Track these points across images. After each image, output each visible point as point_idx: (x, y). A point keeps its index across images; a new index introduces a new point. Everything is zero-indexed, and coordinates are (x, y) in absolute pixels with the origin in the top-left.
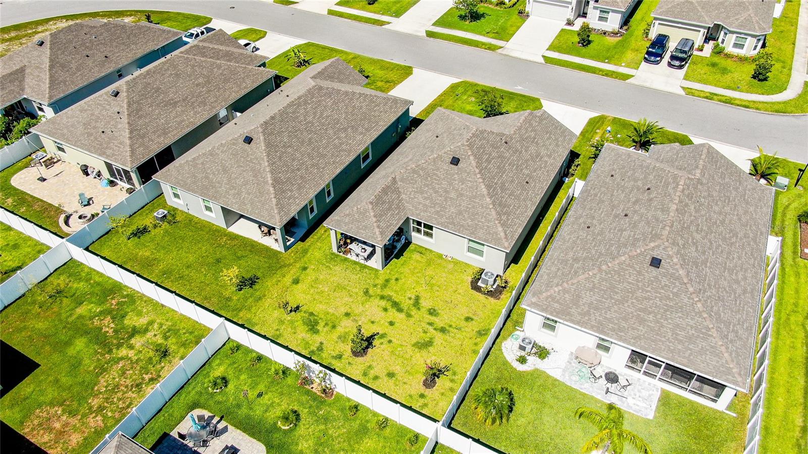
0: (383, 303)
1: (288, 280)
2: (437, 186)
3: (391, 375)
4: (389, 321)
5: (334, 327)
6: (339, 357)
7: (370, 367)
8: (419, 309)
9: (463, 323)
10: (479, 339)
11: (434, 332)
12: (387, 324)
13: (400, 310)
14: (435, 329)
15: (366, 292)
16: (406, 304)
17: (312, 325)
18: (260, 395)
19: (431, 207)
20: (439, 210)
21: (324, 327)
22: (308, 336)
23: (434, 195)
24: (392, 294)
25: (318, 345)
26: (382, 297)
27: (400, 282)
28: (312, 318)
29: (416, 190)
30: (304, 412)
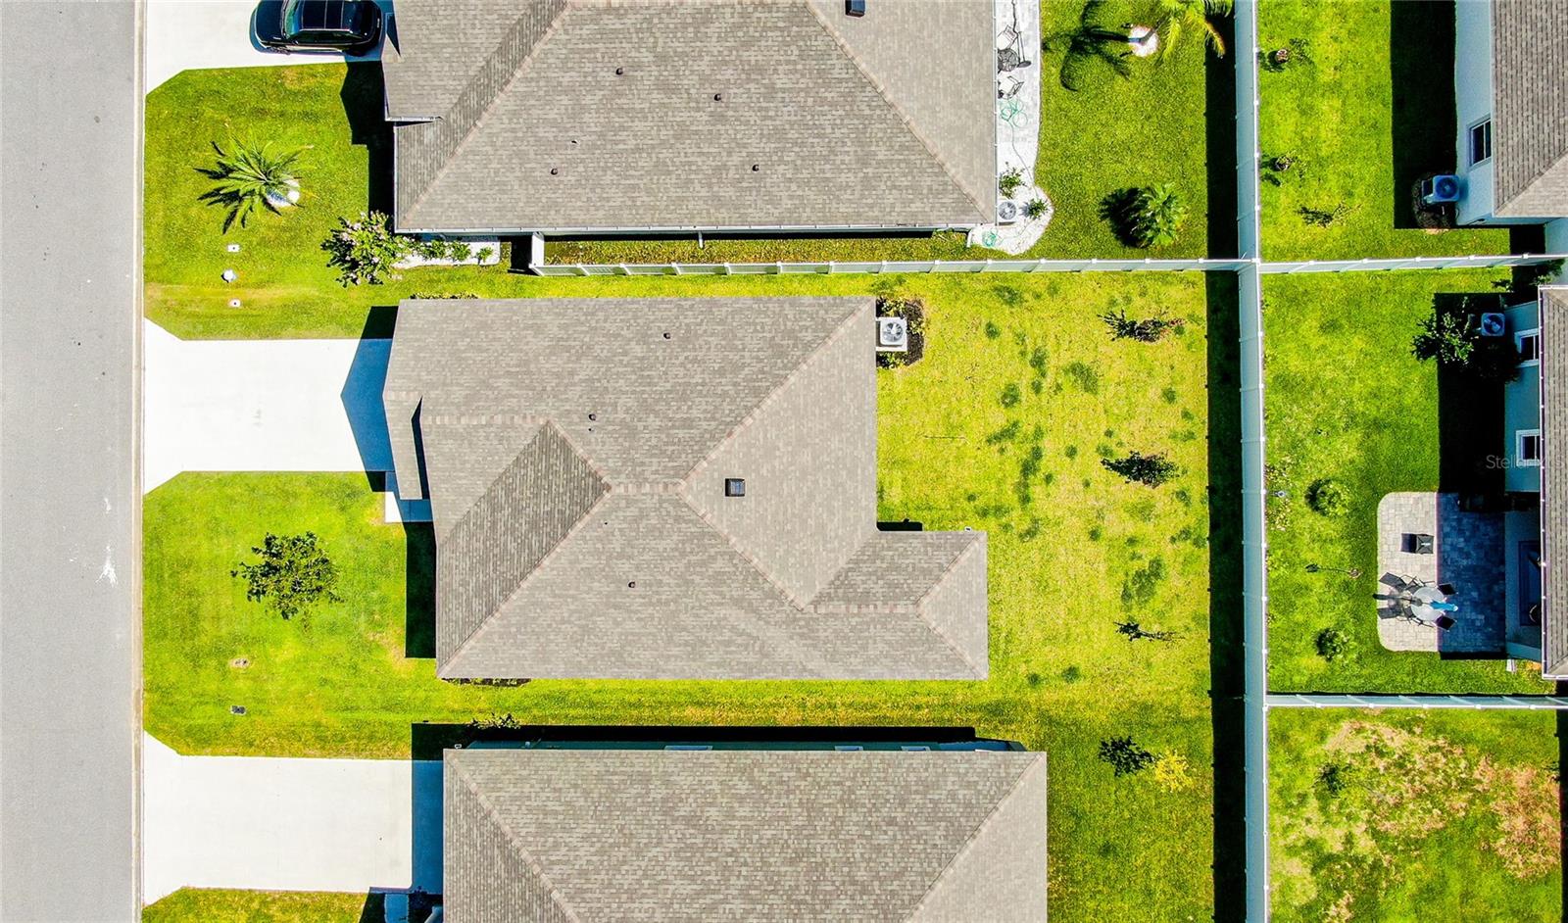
0: (1037, 490)
1: (1078, 690)
2: (799, 501)
3: (1170, 396)
4: (1068, 460)
5: (1132, 541)
6: (1182, 495)
7: (1174, 437)
8: (1015, 425)
9: (1007, 336)
10: (1026, 296)
11: (1049, 374)
12: (1078, 459)
13: (1037, 454)
14: (1043, 375)
15: (1031, 533)
16: (1016, 452)
17: (1147, 579)
18: (1313, 568)
19: (845, 492)
20: (844, 473)
21: (1140, 558)
22: (1171, 570)
23: (818, 499)
24: (1008, 488)
25: (1180, 545)
26: (1025, 499)
27: (973, 488)
28: (1133, 590)
29: (821, 542)
30: (1302, 485)
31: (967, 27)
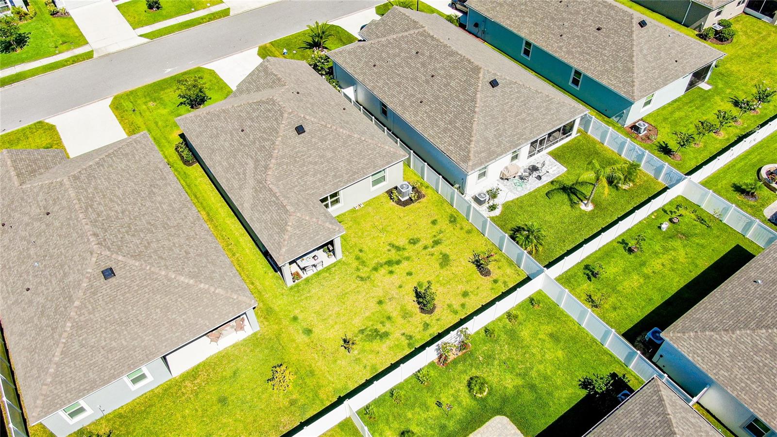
0: (383, 271)
1: (301, 338)
2: (310, 159)
3: (465, 294)
4: (405, 274)
5: (389, 318)
6: (426, 326)
7: (449, 306)
8: (404, 249)
9: (437, 228)
10: (458, 225)
11: (434, 249)
12: (409, 277)
13: (398, 262)
14: (432, 247)
15: (362, 279)
16: (394, 255)
17: (378, 335)
18: (439, 404)
19: (326, 177)
20: (333, 174)
21: (384, 326)
22: (388, 342)
23: (316, 167)
24: (376, 261)
25: (403, 338)
26: (375, 269)
27: (365, 248)
28: (367, 332)
29: (299, 176)
30: (474, 372)
31: (525, 129)
